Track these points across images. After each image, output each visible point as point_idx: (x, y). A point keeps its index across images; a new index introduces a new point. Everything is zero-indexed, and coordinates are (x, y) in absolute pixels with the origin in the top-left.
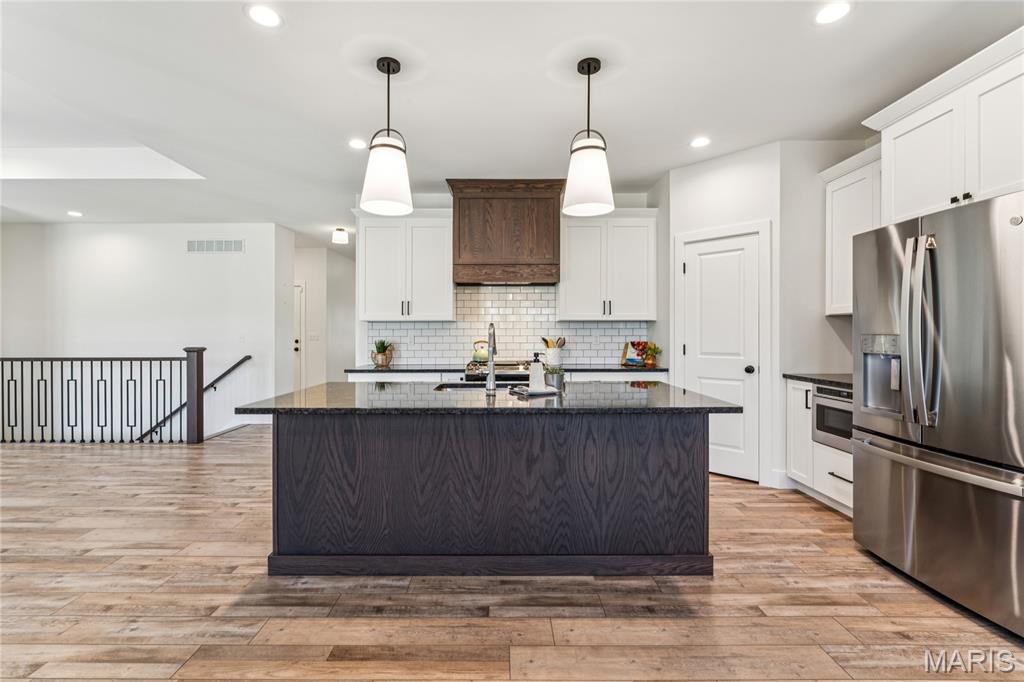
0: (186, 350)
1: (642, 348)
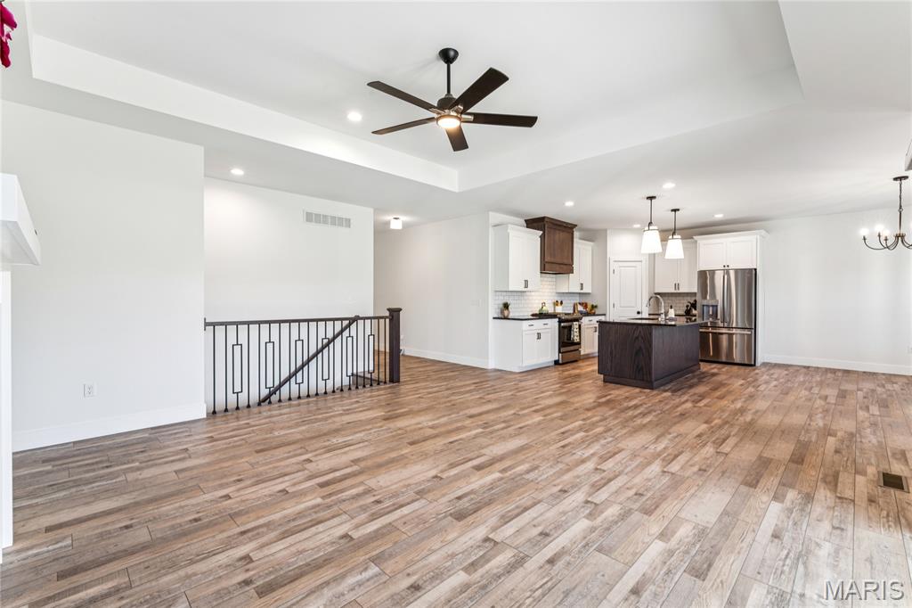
0: (389, 310)
1: (585, 305)
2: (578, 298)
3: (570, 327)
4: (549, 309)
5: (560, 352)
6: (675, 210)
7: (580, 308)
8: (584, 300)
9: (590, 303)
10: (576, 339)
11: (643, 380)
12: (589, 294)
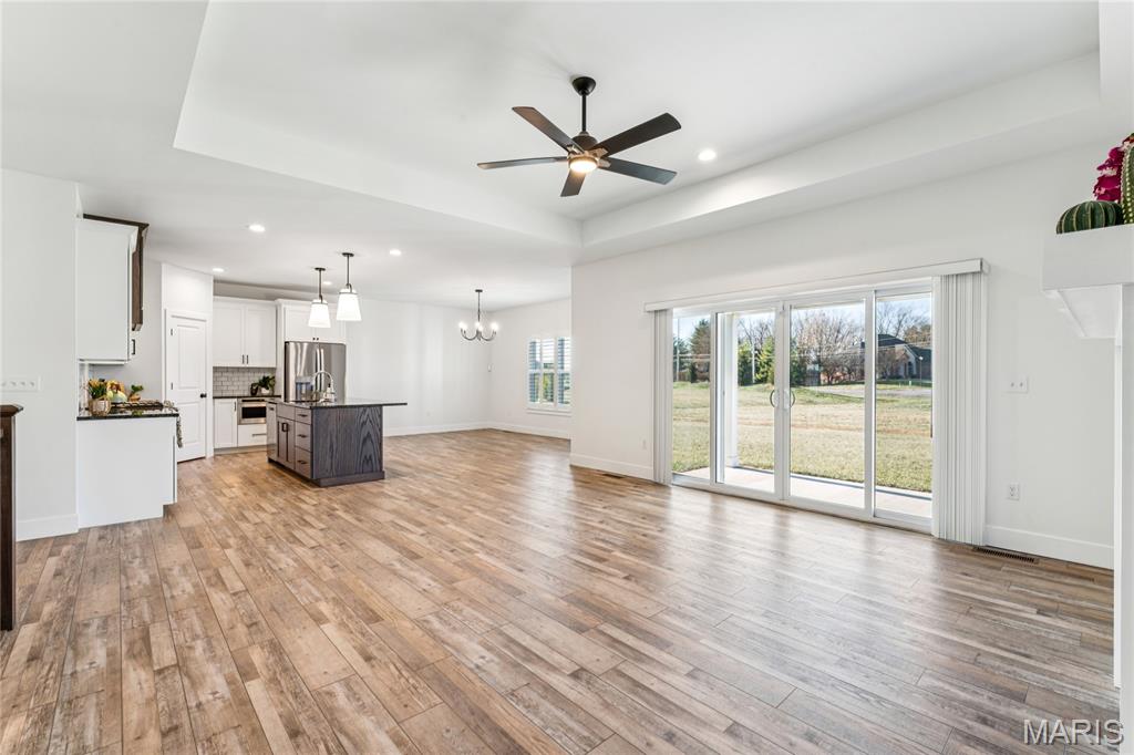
6: (320, 269)
11: (372, 471)
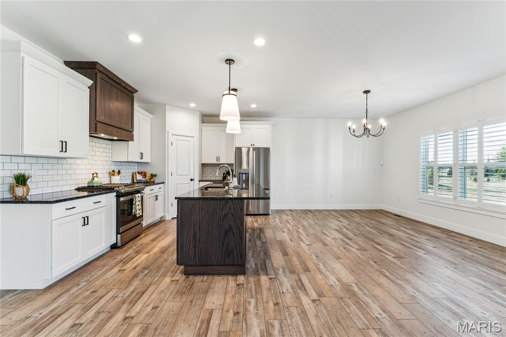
1: (144, 174)
2: (136, 167)
3: (132, 200)
4: (103, 180)
5: (118, 233)
7: (139, 177)
8: (142, 169)
9: (149, 171)
10: (139, 213)
12: (148, 163)
